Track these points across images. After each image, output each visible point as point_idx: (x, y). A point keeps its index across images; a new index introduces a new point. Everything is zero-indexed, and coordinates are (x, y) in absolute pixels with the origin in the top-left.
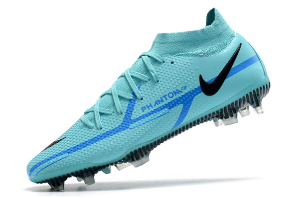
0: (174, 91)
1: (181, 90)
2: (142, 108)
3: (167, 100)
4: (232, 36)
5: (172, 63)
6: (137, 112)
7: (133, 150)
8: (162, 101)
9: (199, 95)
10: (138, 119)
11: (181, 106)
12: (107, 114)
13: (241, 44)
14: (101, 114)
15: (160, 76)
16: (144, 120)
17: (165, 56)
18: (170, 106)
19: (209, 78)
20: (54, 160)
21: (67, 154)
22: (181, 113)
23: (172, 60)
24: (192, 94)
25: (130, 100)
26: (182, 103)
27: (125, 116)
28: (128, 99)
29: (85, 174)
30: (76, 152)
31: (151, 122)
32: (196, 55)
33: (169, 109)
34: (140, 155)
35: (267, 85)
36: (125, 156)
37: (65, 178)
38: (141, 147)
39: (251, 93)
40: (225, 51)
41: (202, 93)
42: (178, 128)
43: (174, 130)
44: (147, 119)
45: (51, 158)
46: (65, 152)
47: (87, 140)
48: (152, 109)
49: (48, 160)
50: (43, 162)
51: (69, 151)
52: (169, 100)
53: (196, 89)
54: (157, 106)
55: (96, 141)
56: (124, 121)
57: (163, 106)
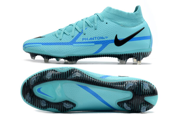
0: (101, 37)
1: (104, 38)
2: (83, 39)
3: (96, 39)
4: (142, 22)
5: (107, 23)
6: (80, 40)
7: (70, 56)
8: (93, 39)
9: (112, 43)
10: (79, 43)
11: (101, 45)
12: (67, 35)
13: (144, 28)
14: (64, 33)
15: (98, 27)
16: (81, 45)
17: (105, 19)
18: (96, 43)
19: (120, 38)
20: (35, 45)
21: (41, 45)
22: (100, 49)
23: (107, 22)
24: (109, 42)
25: (80, 32)
26: (102, 44)
27: (74, 39)
28: (79, 32)
29: (45, 57)
30: (45, 46)
31: (84, 47)
32: (119, 24)
33: (95, 44)
34: (73, 59)
35: (148, 52)
36: (65, 57)
37: (36, 55)
38: (74, 56)
39: (138, 53)
40: (134, 28)
41: (114, 43)
42: (96, 54)
43: (94, 54)
44: (83, 44)
45: (34, 43)
46: (41, 43)
47: (52, 42)
48: (87, 41)
49: (33, 44)
50: (31, 44)
51: (43, 44)
52: (97, 40)
53: (112, 40)
54: (90, 41)
55: (56, 44)
56: (72, 41)
57: (92, 42)
